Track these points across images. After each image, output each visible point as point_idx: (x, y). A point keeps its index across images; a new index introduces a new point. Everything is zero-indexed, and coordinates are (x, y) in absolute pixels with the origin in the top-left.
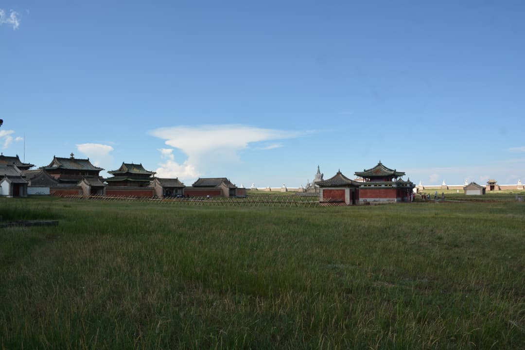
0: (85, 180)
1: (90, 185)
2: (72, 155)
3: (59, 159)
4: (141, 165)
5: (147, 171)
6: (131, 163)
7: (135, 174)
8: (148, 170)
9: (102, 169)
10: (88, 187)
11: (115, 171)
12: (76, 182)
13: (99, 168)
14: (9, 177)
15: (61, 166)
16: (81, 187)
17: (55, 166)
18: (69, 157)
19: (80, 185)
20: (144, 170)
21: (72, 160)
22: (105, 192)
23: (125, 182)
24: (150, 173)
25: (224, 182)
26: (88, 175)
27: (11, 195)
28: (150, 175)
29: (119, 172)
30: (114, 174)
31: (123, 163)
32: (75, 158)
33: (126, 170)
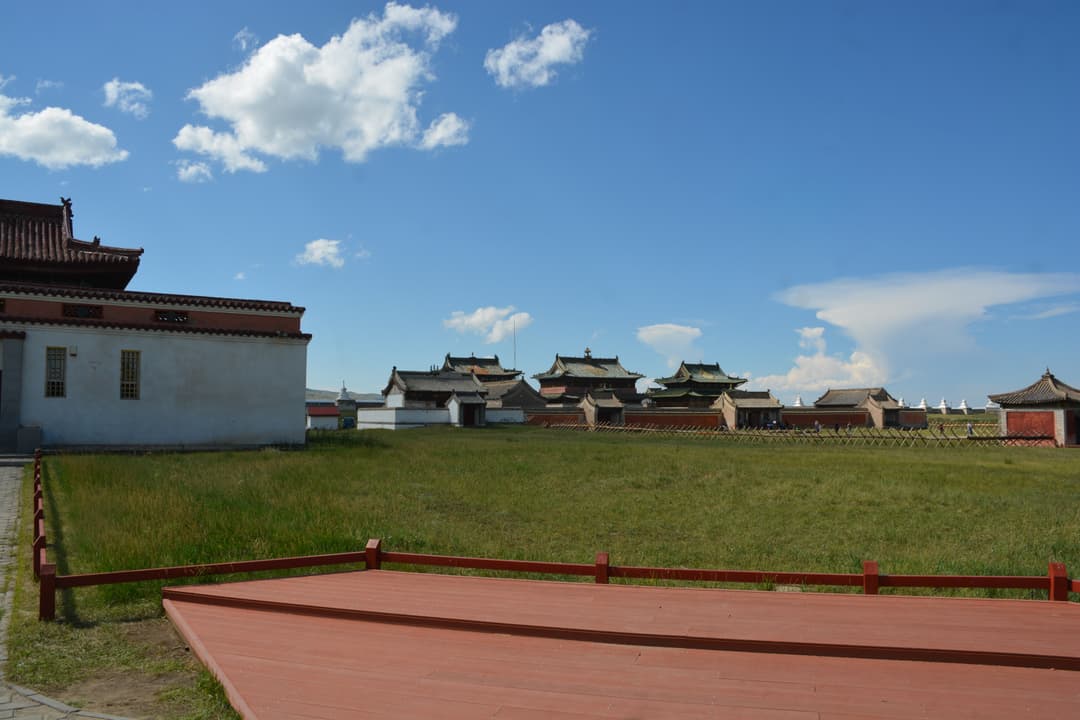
0: (589, 397)
1: (597, 406)
2: (588, 352)
3: (566, 360)
4: (718, 365)
5: (730, 378)
6: (697, 362)
7: (705, 384)
8: (731, 376)
9: (642, 376)
10: (593, 409)
11: (667, 379)
12: (578, 401)
13: (636, 374)
14: (460, 394)
15: (567, 372)
16: (582, 409)
17: (559, 372)
18: (582, 355)
19: (581, 405)
20: (724, 375)
21: (588, 360)
22: (623, 418)
23: (684, 400)
24: (736, 381)
25: (874, 397)
26: (605, 388)
27: (460, 423)
28: (735, 385)
29: (675, 381)
30: (666, 385)
31: (683, 363)
32: (594, 357)
33: (687, 375)
